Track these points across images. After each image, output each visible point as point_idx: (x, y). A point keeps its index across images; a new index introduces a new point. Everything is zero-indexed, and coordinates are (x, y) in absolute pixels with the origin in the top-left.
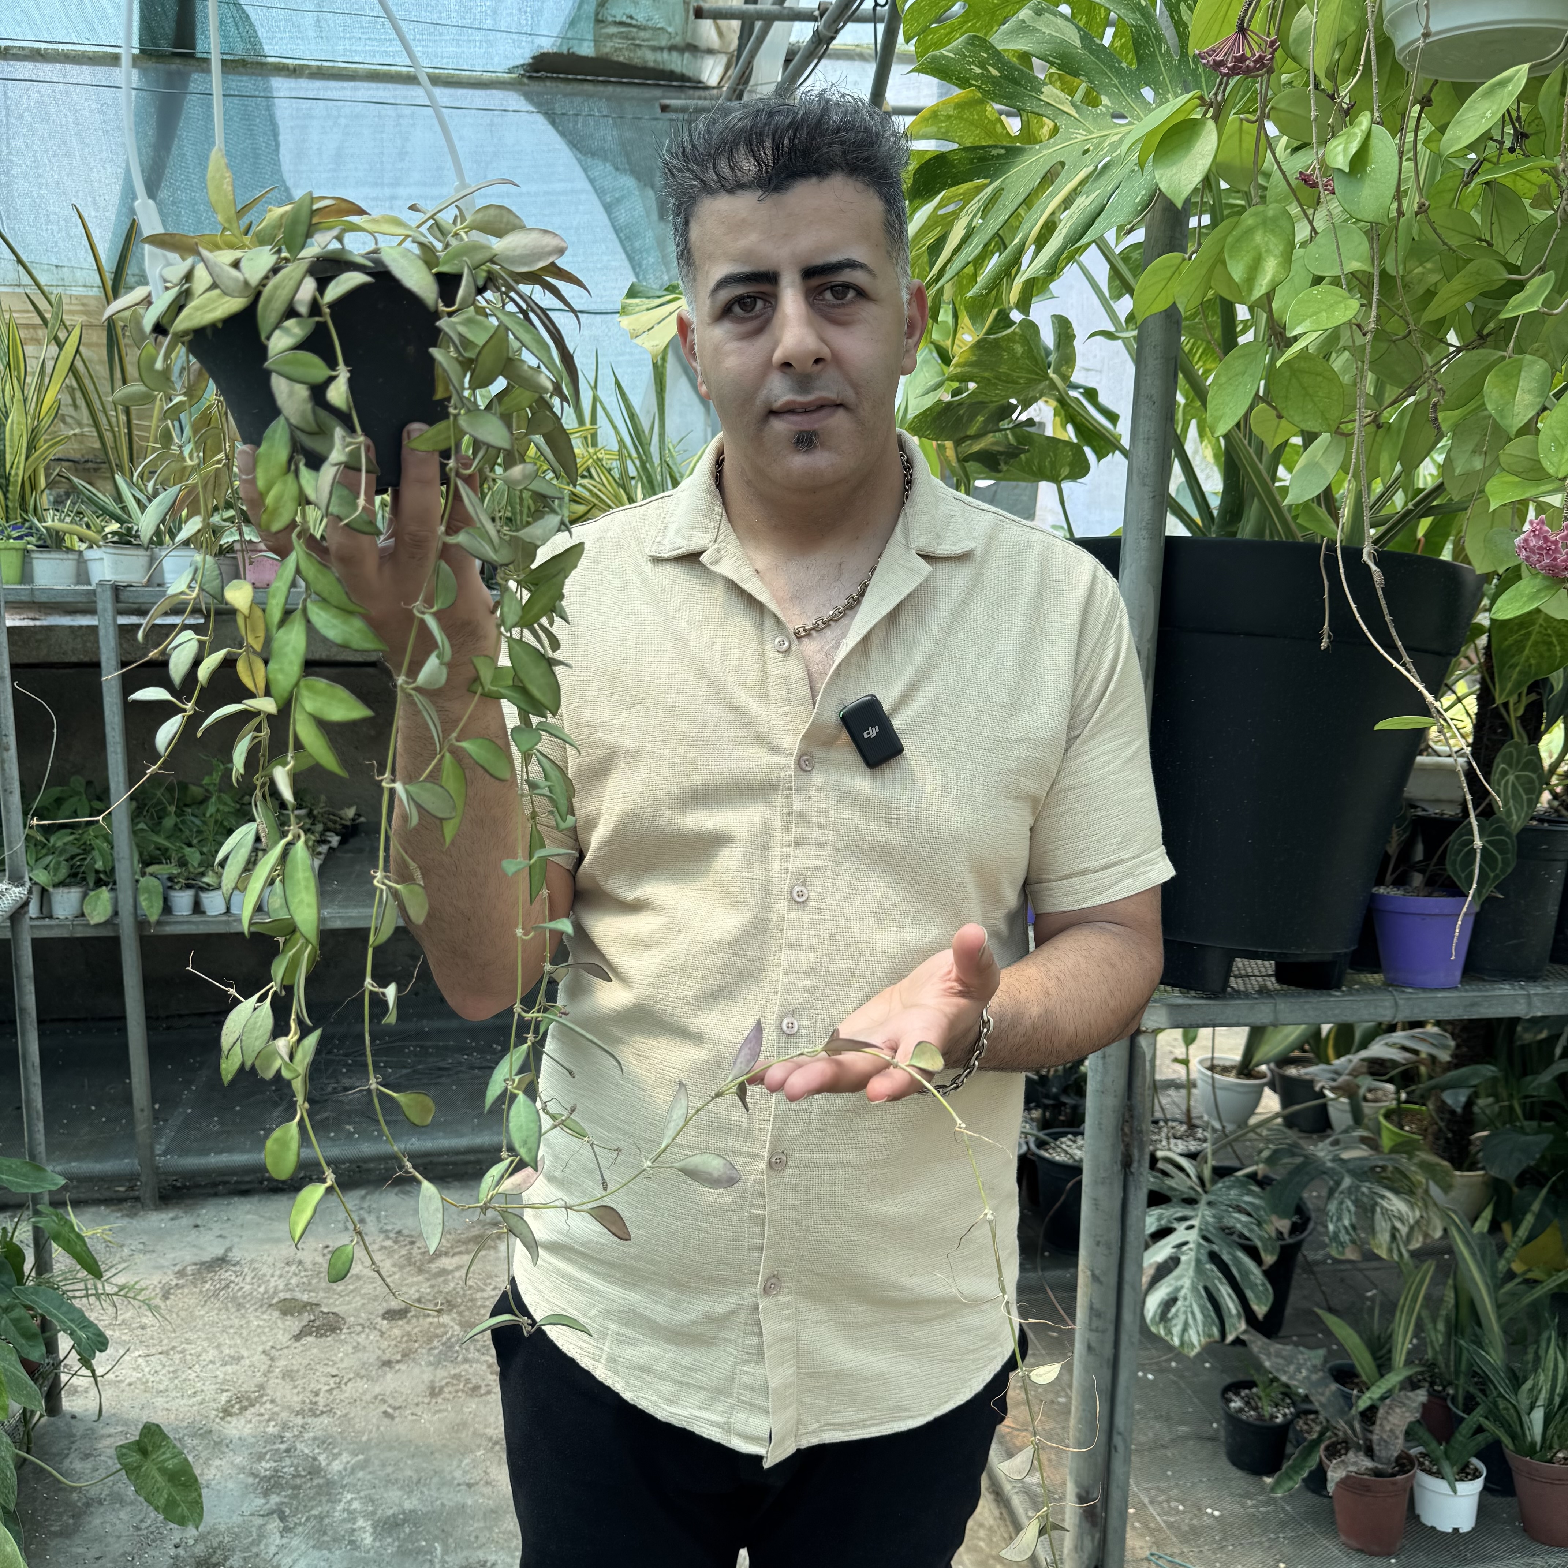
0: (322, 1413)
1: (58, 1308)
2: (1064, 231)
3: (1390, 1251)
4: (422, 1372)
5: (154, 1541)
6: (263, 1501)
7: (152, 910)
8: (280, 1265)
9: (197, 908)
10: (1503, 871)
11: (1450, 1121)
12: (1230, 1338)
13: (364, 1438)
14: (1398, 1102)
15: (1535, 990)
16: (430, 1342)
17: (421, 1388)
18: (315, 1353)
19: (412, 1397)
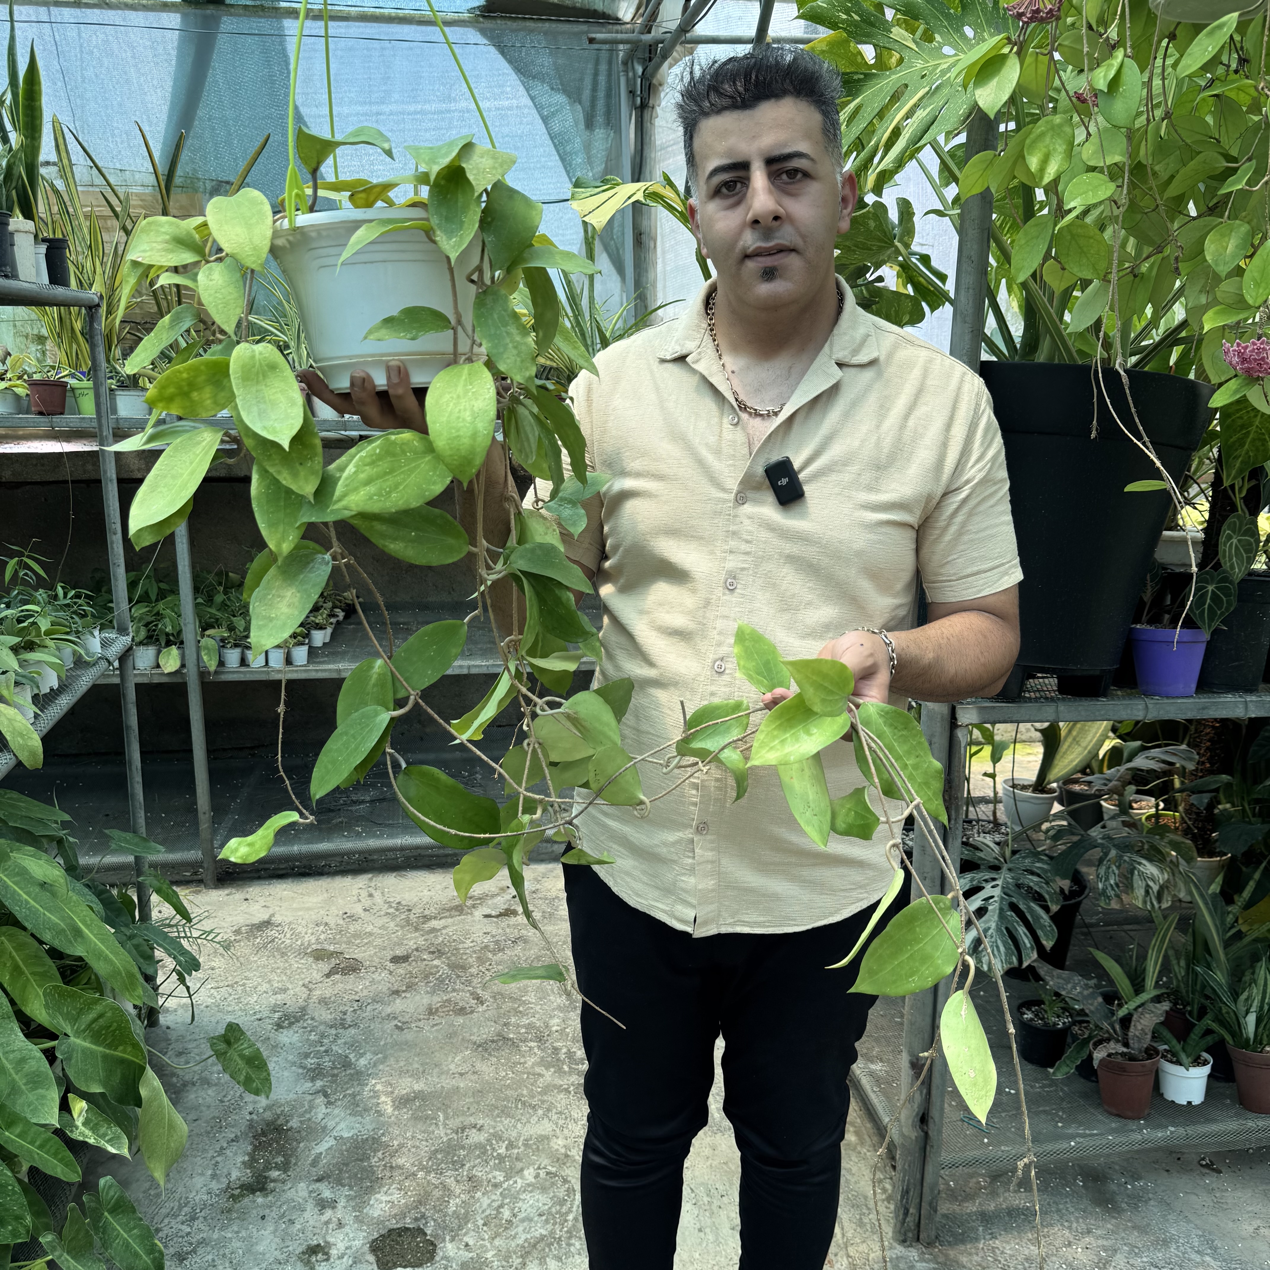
0: (350, 1026)
1: (164, 940)
2: (907, 135)
3: (1145, 902)
4: (422, 998)
5: (234, 1109)
6: (311, 1084)
7: (211, 663)
8: (311, 926)
9: (243, 662)
10: (1227, 609)
11: (1196, 820)
12: (1025, 964)
13: (382, 1043)
14: (1157, 810)
15: (1251, 698)
16: (426, 978)
17: (422, 1009)
18: (342, 986)
19: (416, 1015)
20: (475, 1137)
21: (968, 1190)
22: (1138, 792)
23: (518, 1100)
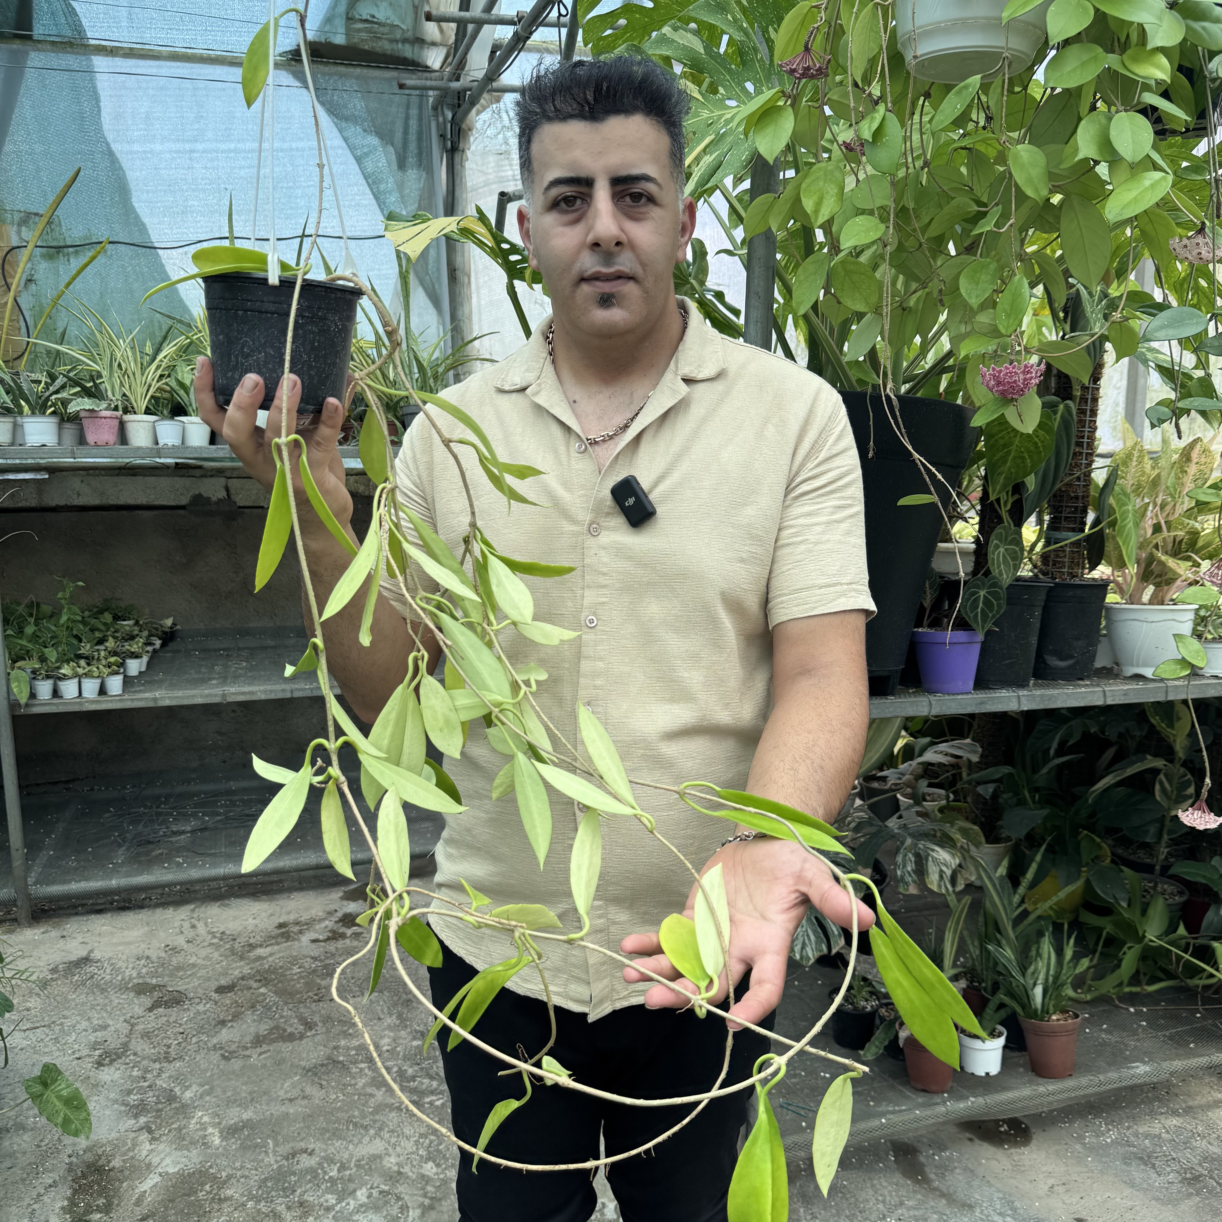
0: (174, 1059)
2: (698, 177)
3: (940, 886)
4: (249, 1027)
5: (52, 1154)
6: (134, 1121)
8: (132, 960)
9: (56, 693)
10: (998, 612)
11: (983, 809)
12: (834, 952)
13: (208, 1074)
14: (948, 801)
15: (1023, 692)
16: (253, 1006)
17: (248, 1039)
18: (165, 1019)
19: (243, 1044)
20: (306, 1162)
22: (930, 785)
23: (349, 1122)
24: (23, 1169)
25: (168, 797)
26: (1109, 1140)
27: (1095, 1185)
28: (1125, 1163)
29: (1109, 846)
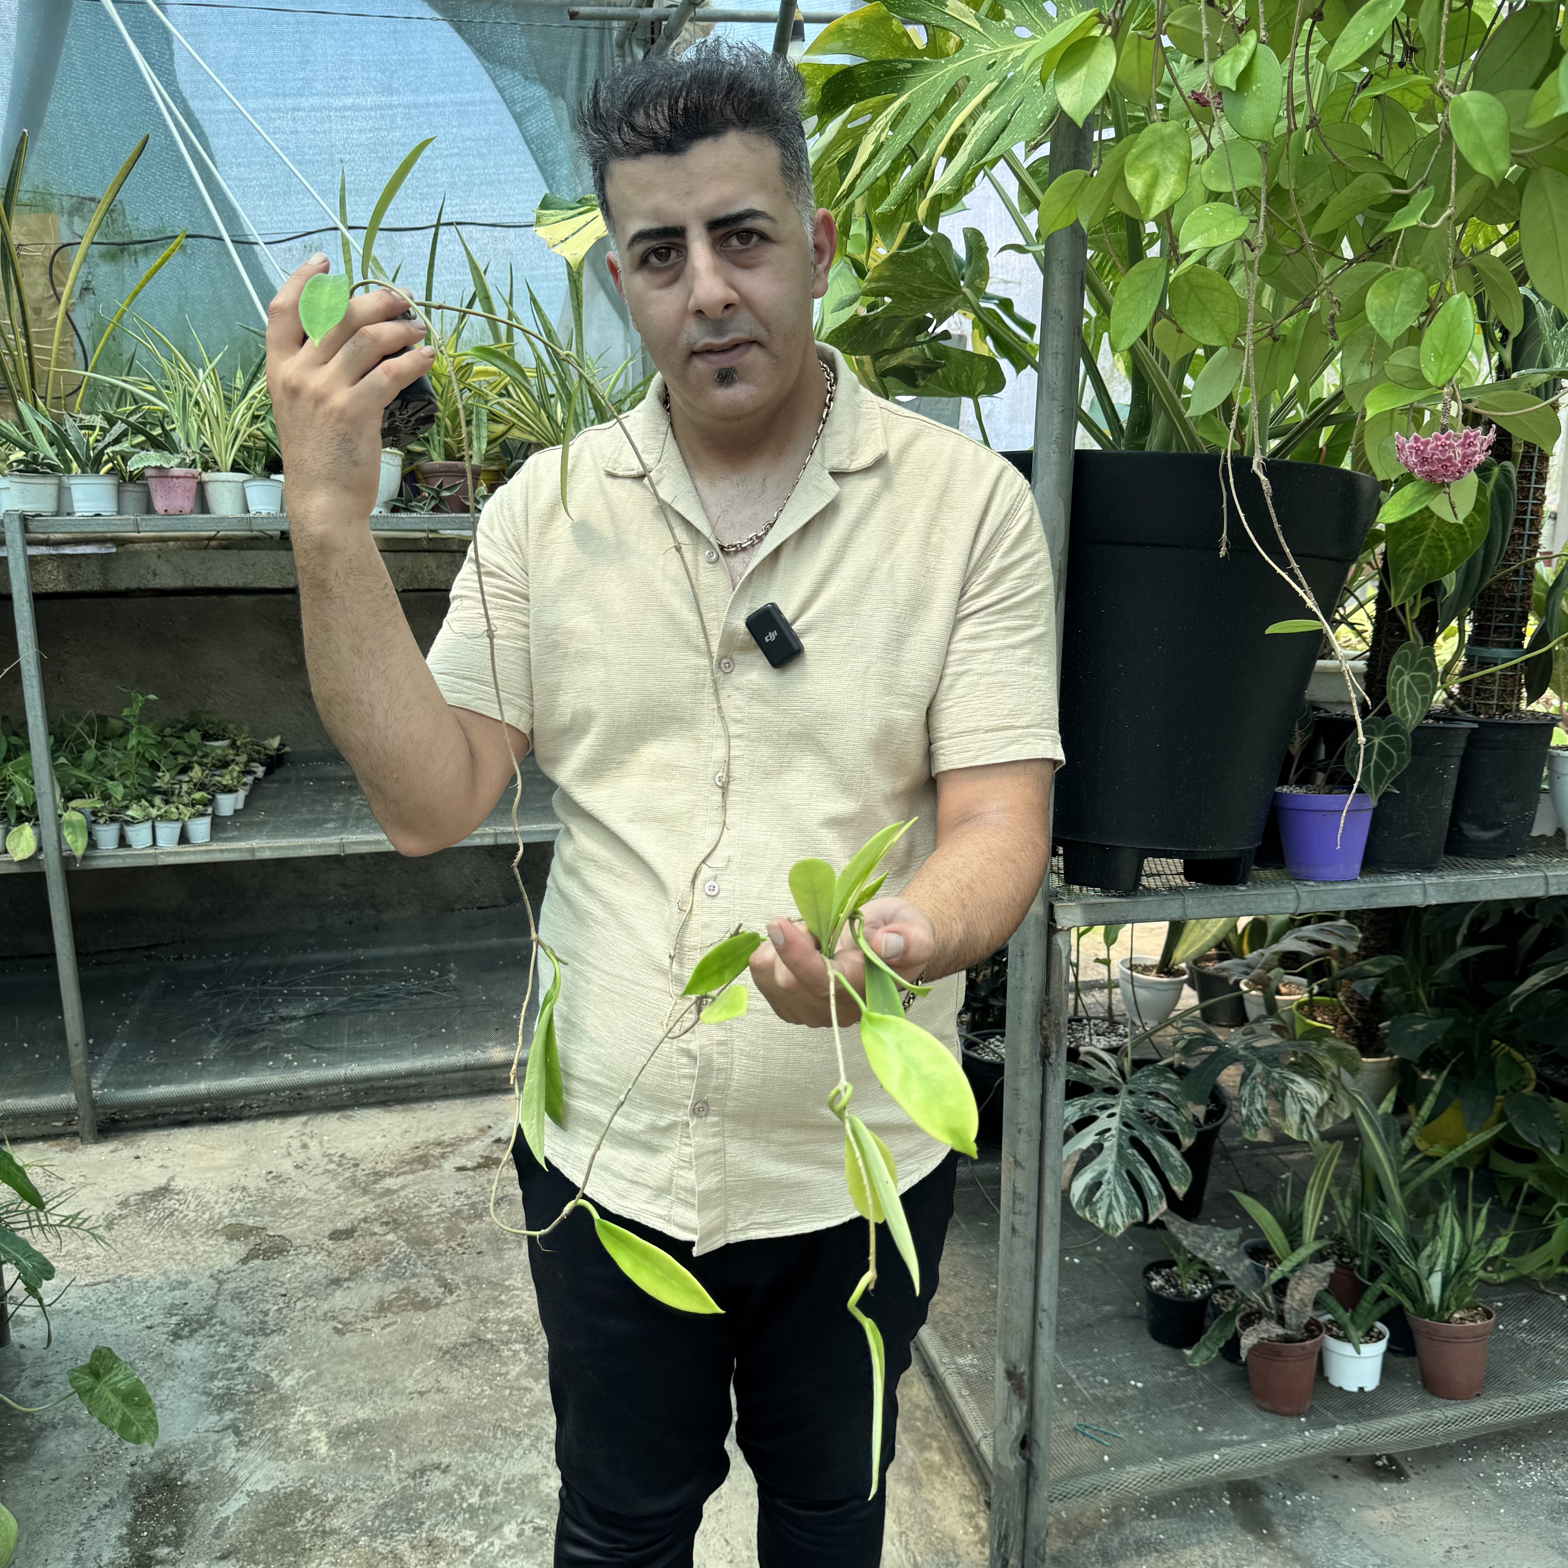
0: (273, 1331)
2: (971, 146)
3: (1300, 1131)
4: (371, 1288)
5: (110, 1460)
6: (217, 1418)
7: (77, 844)
8: (223, 1191)
9: (123, 842)
10: (1399, 767)
11: (1359, 1010)
12: (1152, 1219)
13: (316, 1354)
14: (1311, 994)
15: (1431, 879)
16: (377, 1259)
17: (370, 1304)
18: (263, 1274)
19: (361, 1312)
20: (439, 1482)
21: (1084, 1521)
22: (1287, 974)
23: (497, 1426)
24: (71, 1481)
25: (278, 968)
26: (1529, 1484)
27: (1510, 1550)
28: (1552, 1519)
29: (1533, 1064)
